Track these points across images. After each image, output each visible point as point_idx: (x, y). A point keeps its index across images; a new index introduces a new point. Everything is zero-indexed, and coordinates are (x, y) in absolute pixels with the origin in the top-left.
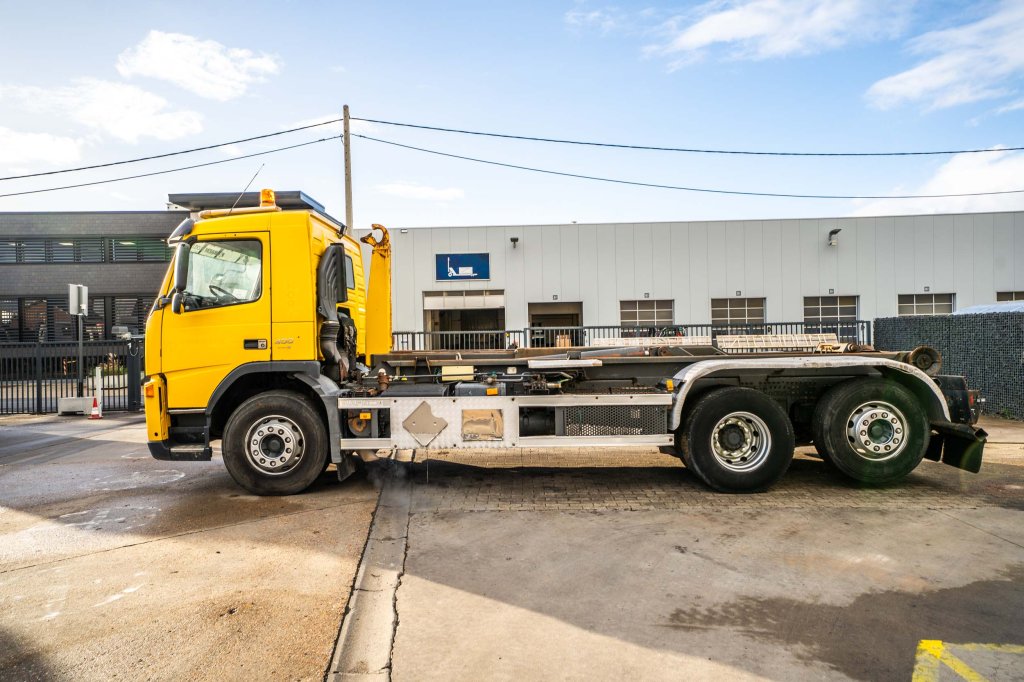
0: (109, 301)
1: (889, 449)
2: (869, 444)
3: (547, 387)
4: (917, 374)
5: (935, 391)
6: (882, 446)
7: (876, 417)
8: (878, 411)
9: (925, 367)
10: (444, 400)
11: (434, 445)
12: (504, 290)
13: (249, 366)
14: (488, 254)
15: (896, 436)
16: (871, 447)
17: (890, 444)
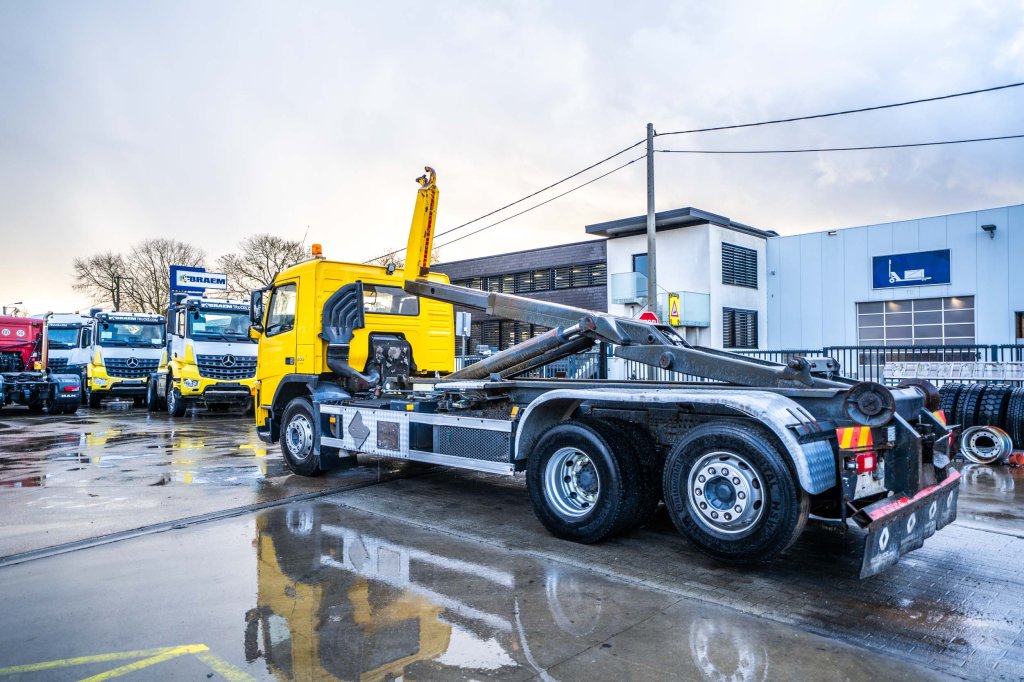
1: (730, 517)
2: (706, 507)
3: (451, 406)
4: (765, 419)
5: (786, 444)
6: (721, 513)
7: (714, 472)
8: (718, 465)
9: (871, 413)
10: (369, 412)
11: (363, 449)
12: (973, 296)
13: (287, 377)
14: (949, 250)
15: (739, 501)
16: (707, 512)
17: (731, 511)
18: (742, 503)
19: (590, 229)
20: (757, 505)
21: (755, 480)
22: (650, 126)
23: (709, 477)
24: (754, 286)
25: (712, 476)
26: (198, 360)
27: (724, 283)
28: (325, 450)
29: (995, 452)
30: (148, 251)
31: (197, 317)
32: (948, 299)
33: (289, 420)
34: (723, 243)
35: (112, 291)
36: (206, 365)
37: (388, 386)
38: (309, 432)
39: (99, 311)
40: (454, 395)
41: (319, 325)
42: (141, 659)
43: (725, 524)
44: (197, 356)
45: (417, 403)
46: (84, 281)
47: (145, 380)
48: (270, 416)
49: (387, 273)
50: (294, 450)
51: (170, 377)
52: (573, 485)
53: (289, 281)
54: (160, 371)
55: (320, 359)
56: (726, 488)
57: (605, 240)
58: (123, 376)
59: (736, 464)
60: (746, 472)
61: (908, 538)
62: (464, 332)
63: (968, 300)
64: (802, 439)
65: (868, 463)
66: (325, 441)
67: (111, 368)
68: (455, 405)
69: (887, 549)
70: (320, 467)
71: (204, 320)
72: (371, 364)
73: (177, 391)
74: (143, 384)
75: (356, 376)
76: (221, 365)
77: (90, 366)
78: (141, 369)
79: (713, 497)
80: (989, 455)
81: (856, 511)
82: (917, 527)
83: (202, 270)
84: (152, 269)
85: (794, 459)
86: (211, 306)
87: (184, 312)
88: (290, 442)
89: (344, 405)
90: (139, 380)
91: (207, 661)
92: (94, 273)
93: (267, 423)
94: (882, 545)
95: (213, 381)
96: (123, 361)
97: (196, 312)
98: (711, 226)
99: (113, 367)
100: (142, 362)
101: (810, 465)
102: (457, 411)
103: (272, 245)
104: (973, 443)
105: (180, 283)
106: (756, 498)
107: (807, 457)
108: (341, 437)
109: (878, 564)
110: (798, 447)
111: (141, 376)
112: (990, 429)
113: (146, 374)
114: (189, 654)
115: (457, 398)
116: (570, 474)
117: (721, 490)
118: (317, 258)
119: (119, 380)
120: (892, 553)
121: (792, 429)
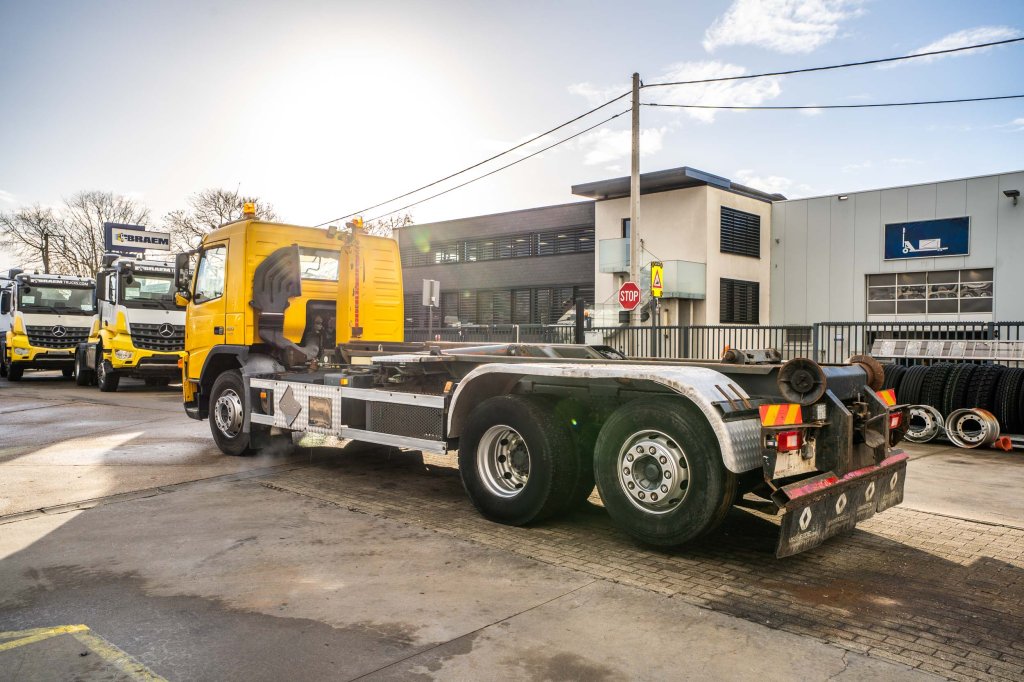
0: (533, 291)
1: (656, 498)
2: (633, 487)
3: (387, 381)
4: (691, 395)
5: (711, 422)
6: (648, 493)
7: (643, 451)
8: (646, 444)
9: (804, 391)
10: (300, 386)
11: (294, 426)
12: (992, 269)
13: (216, 349)
14: (967, 218)
15: (665, 481)
16: (635, 492)
17: (658, 491)
18: (667, 482)
19: (576, 190)
20: (683, 485)
21: (682, 459)
22: (636, 76)
23: (637, 456)
24: (756, 255)
25: (640, 455)
26: (132, 329)
27: (722, 251)
28: (255, 427)
29: (981, 436)
30: (83, 205)
31: (130, 281)
32: (965, 272)
33: (219, 394)
34: (722, 207)
35: (41, 249)
36: (141, 335)
37: (326, 359)
38: (238, 408)
39: (21, 272)
40: (389, 369)
41: (249, 292)
42: (13, 639)
43: (652, 504)
44: (130, 324)
45: (352, 377)
46: (8, 237)
47: (73, 350)
48: (199, 390)
49: (327, 237)
50: (224, 427)
51: (100, 348)
52: (507, 465)
53: (219, 243)
54: (91, 341)
55: (251, 329)
56: (654, 467)
57: (593, 203)
58: (49, 345)
59: (665, 442)
60: (674, 450)
61: (838, 519)
62: (432, 302)
63: (987, 273)
64: (727, 417)
65: (792, 441)
66: (257, 418)
67: (34, 337)
68: (391, 379)
69: (809, 529)
70: (250, 447)
71: (138, 285)
72: (308, 334)
73: (108, 363)
74: (71, 355)
75: (291, 348)
76: (158, 335)
77: (9, 334)
78: (70, 338)
79: (641, 477)
80: (975, 440)
81: (775, 489)
82: (847, 509)
83: (142, 229)
84: (89, 226)
85: (718, 437)
86: (146, 269)
87: (115, 275)
88: (219, 419)
89: (276, 379)
90: (66, 350)
91: (85, 641)
92: (19, 229)
93: (195, 398)
94: (803, 525)
95: (149, 353)
96: (48, 330)
97: (128, 276)
98: (709, 189)
99: (36, 335)
100: (70, 330)
101: (734, 443)
102: (393, 387)
103: (227, 200)
104: (959, 427)
105: (115, 242)
106: (683, 478)
107: (732, 435)
108: (272, 413)
109: (798, 544)
110: (722, 424)
111: (69, 346)
112: (978, 412)
113: (75, 344)
114: (67, 634)
115: (393, 372)
116: (505, 454)
117: (648, 468)
118: (249, 218)
119: (43, 350)
120: (815, 533)
121: (718, 406)
